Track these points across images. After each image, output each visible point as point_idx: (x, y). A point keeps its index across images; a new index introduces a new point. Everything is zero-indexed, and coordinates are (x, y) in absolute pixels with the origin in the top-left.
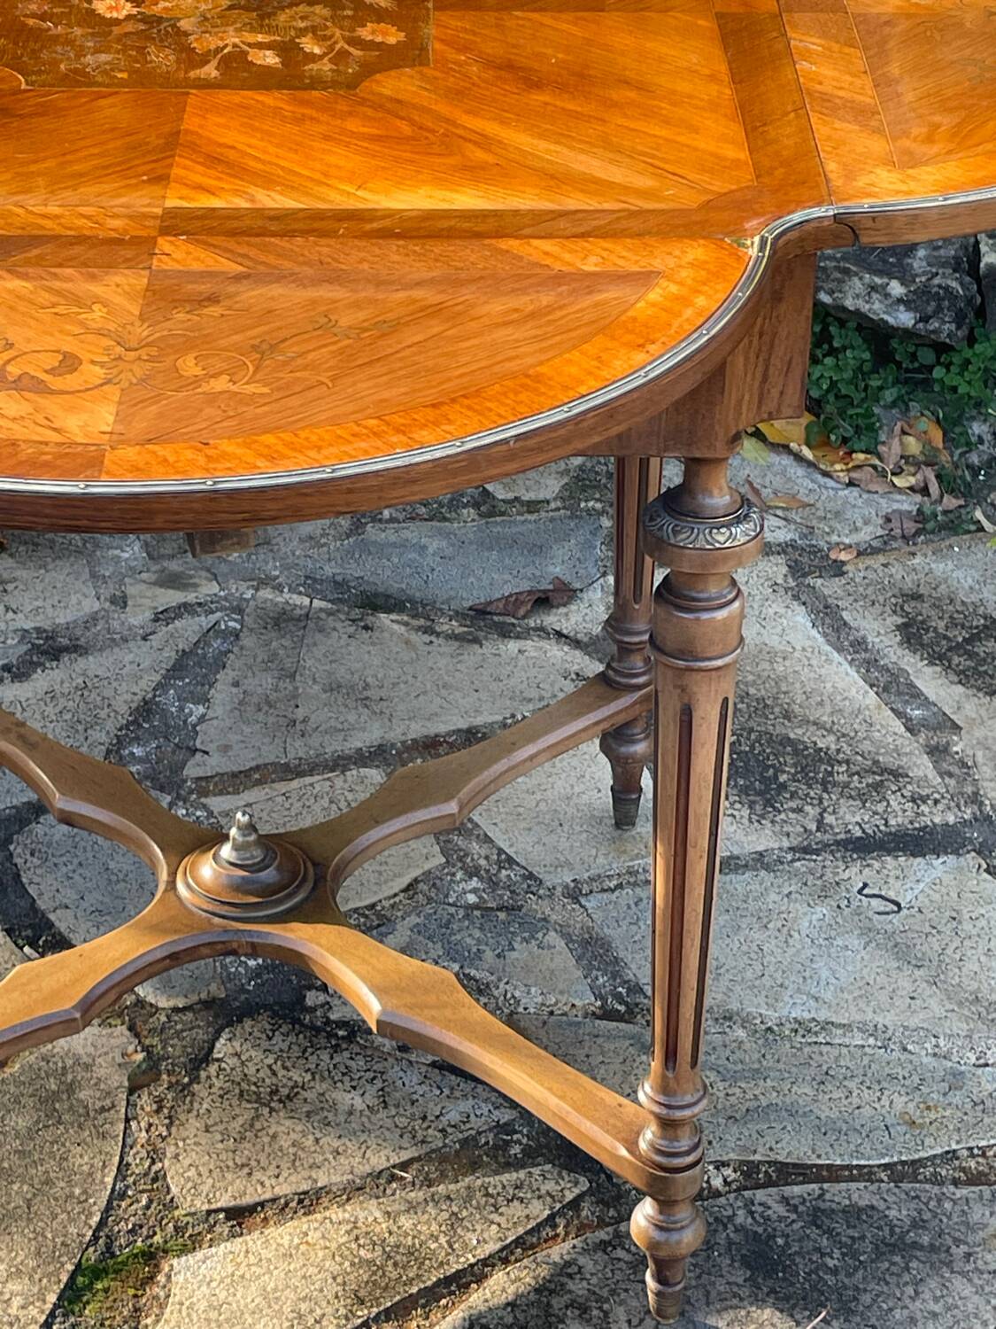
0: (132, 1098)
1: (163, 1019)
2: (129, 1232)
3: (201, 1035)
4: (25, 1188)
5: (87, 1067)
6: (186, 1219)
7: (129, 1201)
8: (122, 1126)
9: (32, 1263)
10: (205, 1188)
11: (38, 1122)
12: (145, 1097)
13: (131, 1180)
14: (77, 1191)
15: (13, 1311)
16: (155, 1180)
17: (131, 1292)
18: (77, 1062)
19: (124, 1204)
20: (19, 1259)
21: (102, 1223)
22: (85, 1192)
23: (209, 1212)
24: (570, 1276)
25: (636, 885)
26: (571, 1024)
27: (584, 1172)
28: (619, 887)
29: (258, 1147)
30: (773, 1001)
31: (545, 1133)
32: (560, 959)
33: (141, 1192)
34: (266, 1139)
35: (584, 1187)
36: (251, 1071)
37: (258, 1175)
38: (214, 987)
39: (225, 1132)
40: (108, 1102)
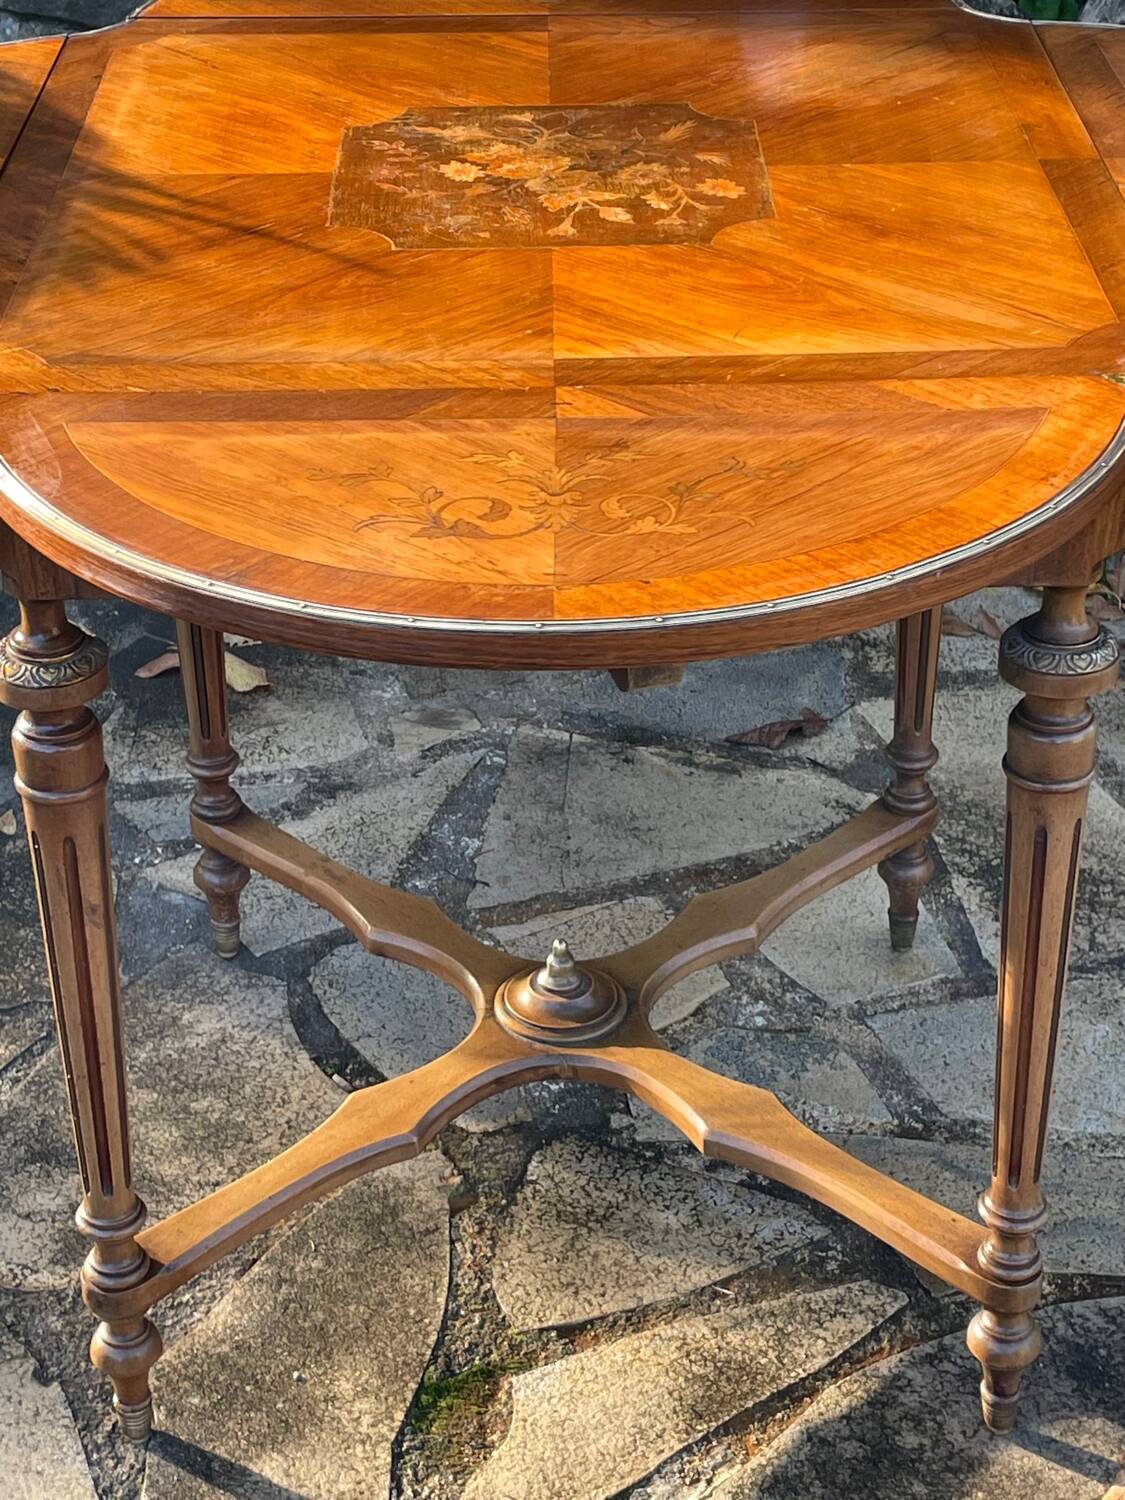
0: (454, 1221)
1: (476, 1143)
2: (466, 1351)
3: (514, 1157)
4: (362, 1309)
5: (408, 1191)
6: (519, 1338)
7: (462, 1321)
8: (448, 1248)
9: (375, 1382)
10: (535, 1307)
11: (366, 1245)
12: (466, 1220)
13: (462, 1300)
14: (412, 1312)
15: (364, 1429)
16: (485, 1300)
17: (475, 1409)
18: (397, 1186)
19: (458, 1324)
20: (363, 1379)
21: (439, 1343)
22: (419, 1312)
23: (541, 1330)
24: (900, 1389)
25: (918, 1005)
26: (871, 1142)
27: (902, 1286)
28: (903, 1007)
29: (581, 1266)
30: (1068, 1117)
31: (858, 1249)
32: (853, 1077)
33: (473, 1311)
34: (588, 1259)
35: (902, 1302)
36: (565, 1191)
37: (584, 1294)
38: (520, 1111)
39: (547, 1252)
40: (431, 1224)
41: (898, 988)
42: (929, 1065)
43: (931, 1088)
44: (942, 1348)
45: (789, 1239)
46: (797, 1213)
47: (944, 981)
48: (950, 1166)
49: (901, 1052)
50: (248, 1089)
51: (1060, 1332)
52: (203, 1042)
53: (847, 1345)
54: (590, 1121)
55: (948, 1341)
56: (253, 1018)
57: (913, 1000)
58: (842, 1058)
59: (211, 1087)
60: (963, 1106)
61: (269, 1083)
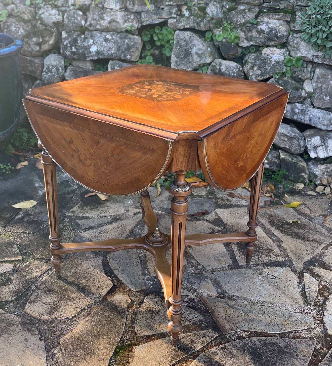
0: (128, 310)
1: (134, 293)
2: (127, 340)
3: (142, 297)
4: (107, 328)
5: (120, 303)
6: (138, 337)
7: (127, 333)
8: (126, 316)
9: (108, 346)
10: (142, 331)
11: (110, 314)
12: (131, 310)
13: (128, 328)
14: (117, 330)
15: (104, 356)
16: (132, 328)
17: (127, 353)
18: (118, 302)
19: (126, 333)
20: (105, 344)
21: (122, 337)
22: (119, 330)
23: (143, 336)
24: (215, 355)
25: (224, 270)
26: (213, 299)
27: (217, 331)
28: (221, 270)
29: (153, 322)
30: (252, 296)
31: (209, 322)
32: (210, 284)
33: (130, 331)
34: (154, 320)
35: (217, 335)
36: (151, 305)
37: (152, 329)
38: (144, 287)
39: (146, 318)
40: (123, 311)
41: (220, 266)
42: (225, 283)
43: (225, 288)
44: (225, 346)
45: (195, 319)
46: (197, 313)
47: (229, 265)
48: (228, 305)
49: (220, 280)
50: (92, 279)
51: (249, 344)
52: (85, 268)
53: (205, 344)
54: (158, 290)
55: (226, 344)
56: (95, 264)
57: (223, 269)
58: (208, 280)
59: (85, 278)
60: (231, 292)
61: (96, 278)
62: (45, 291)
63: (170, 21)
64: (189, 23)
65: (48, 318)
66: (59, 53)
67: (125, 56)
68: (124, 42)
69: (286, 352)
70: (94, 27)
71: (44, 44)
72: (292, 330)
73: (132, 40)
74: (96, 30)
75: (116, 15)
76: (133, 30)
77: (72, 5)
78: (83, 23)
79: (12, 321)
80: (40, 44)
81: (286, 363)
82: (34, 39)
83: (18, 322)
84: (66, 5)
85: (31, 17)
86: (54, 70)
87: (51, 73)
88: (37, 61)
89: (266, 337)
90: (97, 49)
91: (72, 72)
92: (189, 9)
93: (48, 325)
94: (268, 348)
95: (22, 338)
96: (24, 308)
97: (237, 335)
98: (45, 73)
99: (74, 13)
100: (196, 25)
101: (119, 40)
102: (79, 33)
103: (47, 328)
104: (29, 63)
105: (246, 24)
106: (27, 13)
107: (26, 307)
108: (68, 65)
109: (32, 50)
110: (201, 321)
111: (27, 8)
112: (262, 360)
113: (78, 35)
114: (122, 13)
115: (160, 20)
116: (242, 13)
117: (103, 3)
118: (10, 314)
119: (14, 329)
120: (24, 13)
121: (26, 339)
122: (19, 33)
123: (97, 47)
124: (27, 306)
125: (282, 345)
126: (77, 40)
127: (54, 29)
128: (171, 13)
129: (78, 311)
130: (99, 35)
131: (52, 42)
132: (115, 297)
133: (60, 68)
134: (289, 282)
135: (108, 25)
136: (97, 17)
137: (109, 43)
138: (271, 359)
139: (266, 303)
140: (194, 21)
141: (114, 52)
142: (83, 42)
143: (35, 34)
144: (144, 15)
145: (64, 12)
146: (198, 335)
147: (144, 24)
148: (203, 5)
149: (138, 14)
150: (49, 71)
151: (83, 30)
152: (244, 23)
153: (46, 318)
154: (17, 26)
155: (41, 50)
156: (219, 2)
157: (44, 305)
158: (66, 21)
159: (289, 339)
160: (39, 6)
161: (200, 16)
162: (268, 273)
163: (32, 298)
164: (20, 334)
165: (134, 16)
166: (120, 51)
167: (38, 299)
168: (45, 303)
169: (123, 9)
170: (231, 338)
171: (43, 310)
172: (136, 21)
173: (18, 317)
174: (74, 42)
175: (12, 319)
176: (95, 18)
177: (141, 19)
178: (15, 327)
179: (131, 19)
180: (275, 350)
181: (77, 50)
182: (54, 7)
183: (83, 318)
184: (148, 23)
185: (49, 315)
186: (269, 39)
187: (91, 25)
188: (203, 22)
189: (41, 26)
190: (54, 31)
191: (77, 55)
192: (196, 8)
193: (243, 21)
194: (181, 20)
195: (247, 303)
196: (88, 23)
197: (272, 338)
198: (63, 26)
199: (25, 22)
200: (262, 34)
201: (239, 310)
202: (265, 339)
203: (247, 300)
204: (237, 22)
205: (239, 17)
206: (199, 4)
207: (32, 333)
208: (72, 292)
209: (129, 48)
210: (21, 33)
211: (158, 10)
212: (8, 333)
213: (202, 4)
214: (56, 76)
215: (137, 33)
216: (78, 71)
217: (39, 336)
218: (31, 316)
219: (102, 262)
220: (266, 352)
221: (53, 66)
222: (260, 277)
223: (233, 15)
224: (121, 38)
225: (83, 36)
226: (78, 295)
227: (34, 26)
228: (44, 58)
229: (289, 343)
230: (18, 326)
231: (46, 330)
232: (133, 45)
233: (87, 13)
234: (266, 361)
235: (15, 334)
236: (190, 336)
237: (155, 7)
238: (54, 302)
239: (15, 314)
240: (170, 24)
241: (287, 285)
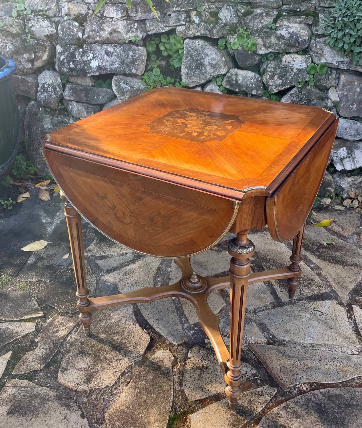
0: (173, 369)
2: (179, 407)
5: (162, 361)
6: (191, 403)
8: (172, 377)
10: (193, 394)
12: (176, 369)
14: (166, 396)
16: (182, 392)
17: (182, 424)
18: (160, 360)
19: (176, 399)
21: (173, 405)
22: (168, 396)
23: (195, 400)
24: (279, 417)
25: (267, 309)
26: (262, 346)
27: (275, 387)
28: (263, 310)
29: (203, 382)
30: (304, 339)
31: (264, 376)
32: (256, 329)
33: (179, 396)
34: (204, 380)
35: (276, 391)
36: (197, 360)
37: (204, 390)
38: (185, 339)
39: (195, 378)
40: (168, 371)
41: (262, 305)
42: (271, 325)
43: (273, 332)
44: (287, 405)
45: (248, 374)
46: (249, 366)
47: (271, 303)
48: (280, 352)
49: (266, 322)
50: (126, 334)
51: (313, 399)
52: (116, 321)
53: (265, 404)
54: (201, 341)
55: (288, 402)
56: (126, 315)
57: (265, 308)
58: (253, 323)
59: (118, 333)
60: (280, 337)
61: (130, 332)
62: (77, 353)
63: (179, 29)
64: (200, 31)
65: (86, 388)
66: (54, 69)
67: (130, 70)
68: (128, 54)
69: (353, 405)
70: (93, 39)
71: (37, 60)
72: (354, 377)
73: (137, 52)
74: (96, 42)
75: (117, 24)
76: (137, 41)
77: (66, 15)
78: (80, 35)
79: (46, 396)
80: (32, 61)
81: (355, 417)
82: (26, 56)
83: (53, 397)
84: (59, 15)
85: (20, 30)
86: (50, 89)
87: (47, 93)
88: (29, 79)
89: (329, 389)
90: (99, 64)
91: (71, 91)
92: (199, 15)
93: (87, 397)
94: (333, 402)
95: (62, 417)
96: (56, 378)
97: (297, 389)
98: (40, 93)
99: (69, 24)
100: (207, 32)
101: (123, 53)
102: (76, 46)
103: (87, 401)
104: (21, 83)
105: (263, 29)
106: (15, 26)
107: (59, 377)
108: (66, 82)
109: (23, 68)
110: (255, 375)
111: (15, 20)
112: (329, 417)
113: (75, 49)
114: (124, 22)
115: (168, 29)
116: (259, 18)
117: (102, 12)
118: (42, 388)
119: (50, 406)
120: (11, 26)
121: (66, 418)
122: (6, 49)
123: (99, 61)
124: (60, 375)
125: (347, 396)
126: (75, 55)
127: (47, 43)
128: (179, 20)
129: (118, 376)
130: (100, 48)
131: (45, 57)
132: (156, 355)
133: (57, 87)
134: (338, 318)
135: (109, 36)
136: (96, 27)
137: (112, 56)
138: (339, 415)
139: (320, 347)
140: (206, 28)
141: (117, 67)
142: (82, 56)
143: (26, 49)
144: (149, 24)
145: (57, 24)
146: (256, 394)
147: (150, 33)
148: (215, 10)
149: (142, 22)
150: (45, 90)
151: (80, 43)
152: (261, 28)
153: (84, 388)
154: (4, 41)
155: (34, 68)
156: (232, 6)
157: (79, 372)
158: (61, 33)
159: (353, 389)
160: (28, 18)
161: (212, 22)
162: (314, 308)
163: (63, 365)
164: (58, 412)
165: (138, 24)
166: (125, 65)
167: (71, 365)
168: (79, 369)
169: (125, 18)
170: (291, 393)
171: (79, 378)
172: (140, 30)
173: (52, 390)
174: (72, 57)
175: (45, 394)
176: (93, 28)
177: (145, 28)
178: (50, 403)
179: (135, 28)
180: (341, 403)
181: (76, 65)
182: (45, 18)
183: (125, 384)
184: (154, 32)
185: (86, 385)
186: (290, 46)
187: (89, 37)
188: (216, 28)
189: (32, 40)
190: (48, 45)
191: (76, 72)
192: (207, 14)
193: (261, 26)
194: (191, 27)
195: (299, 348)
196: (86, 35)
197: (335, 389)
198: (57, 39)
199: (13, 36)
200: (282, 40)
201: (292, 357)
202: (328, 391)
203: (299, 345)
204: (253, 27)
205: (256, 22)
206: (210, 8)
207: (71, 409)
208: (107, 353)
209: (134, 60)
210: (9, 48)
211: (164, 17)
212: (44, 413)
213: (214, 8)
214: (53, 96)
215: (142, 44)
216: (78, 89)
217: (80, 412)
218: (66, 387)
219: (134, 311)
220: (332, 407)
221: (49, 84)
222: (307, 315)
223: (250, 20)
224: (124, 51)
225: (81, 50)
226: (115, 355)
227: (24, 41)
228: (38, 76)
229: (353, 393)
230: (53, 402)
231: (86, 403)
232: (139, 57)
233: (85, 24)
234: (334, 418)
235: (52, 413)
236: (247, 395)
237: (160, 13)
238: (89, 367)
239: (47, 387)
240: (178, 32)
241: (337, 323)
